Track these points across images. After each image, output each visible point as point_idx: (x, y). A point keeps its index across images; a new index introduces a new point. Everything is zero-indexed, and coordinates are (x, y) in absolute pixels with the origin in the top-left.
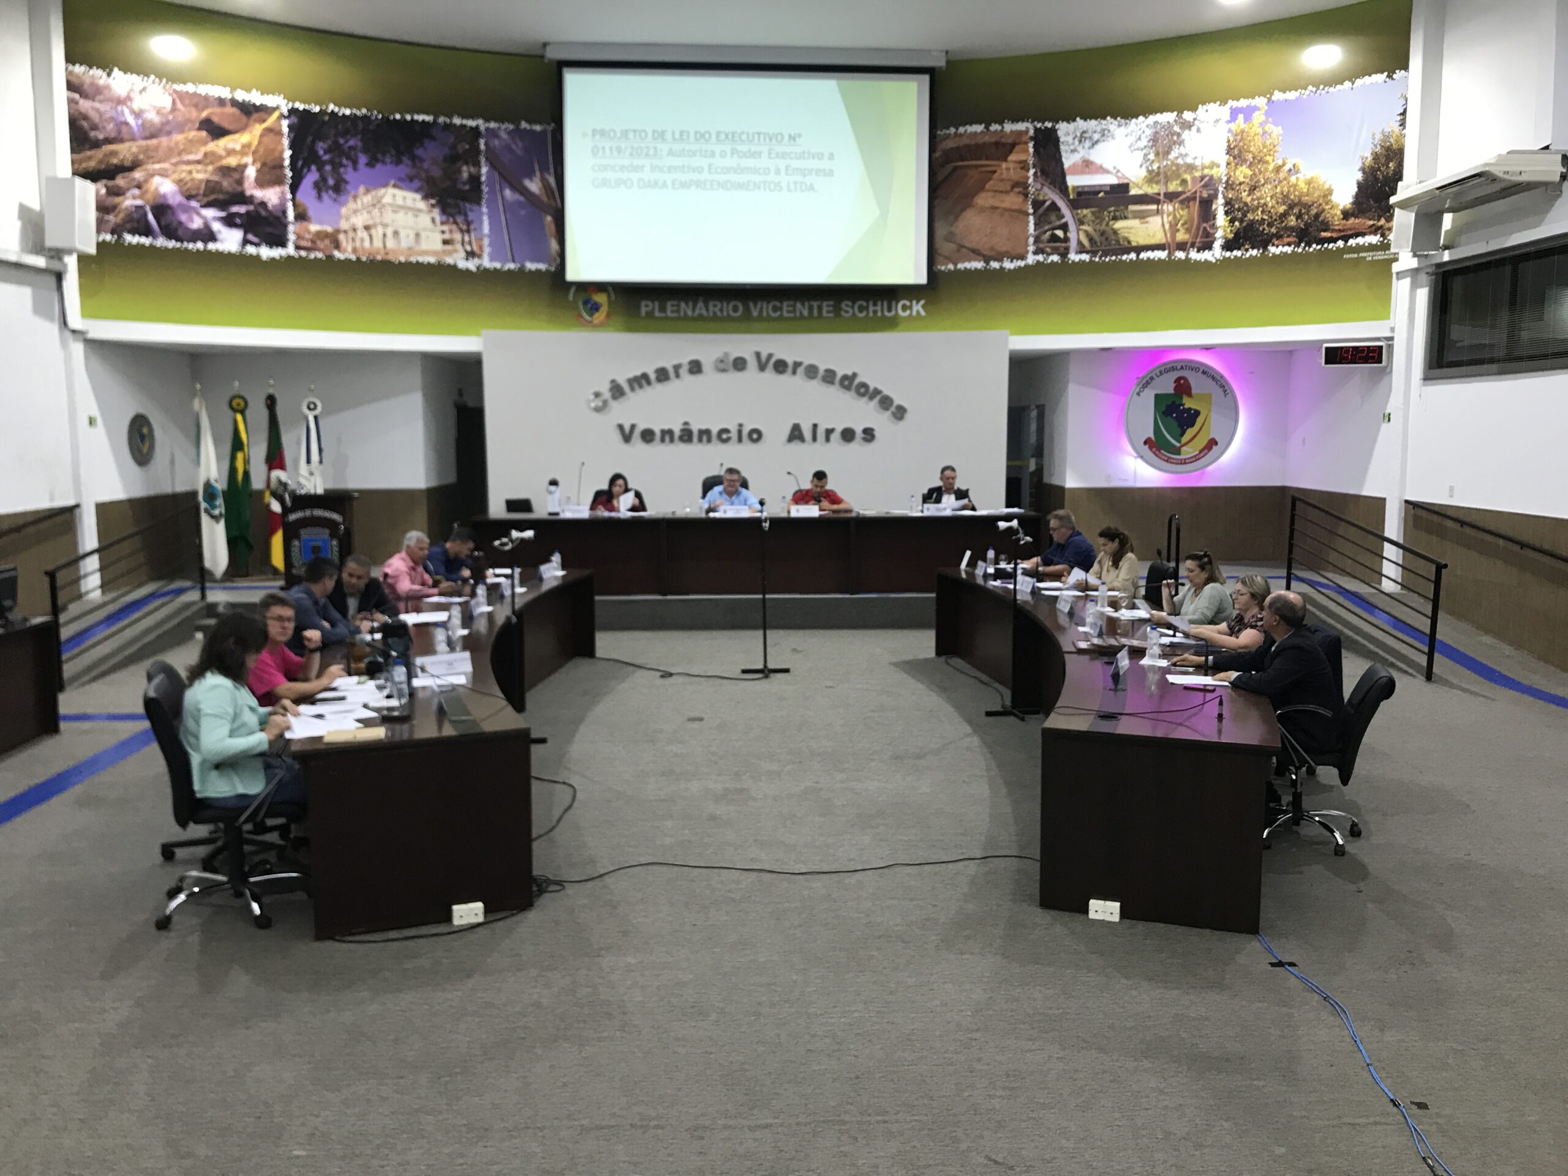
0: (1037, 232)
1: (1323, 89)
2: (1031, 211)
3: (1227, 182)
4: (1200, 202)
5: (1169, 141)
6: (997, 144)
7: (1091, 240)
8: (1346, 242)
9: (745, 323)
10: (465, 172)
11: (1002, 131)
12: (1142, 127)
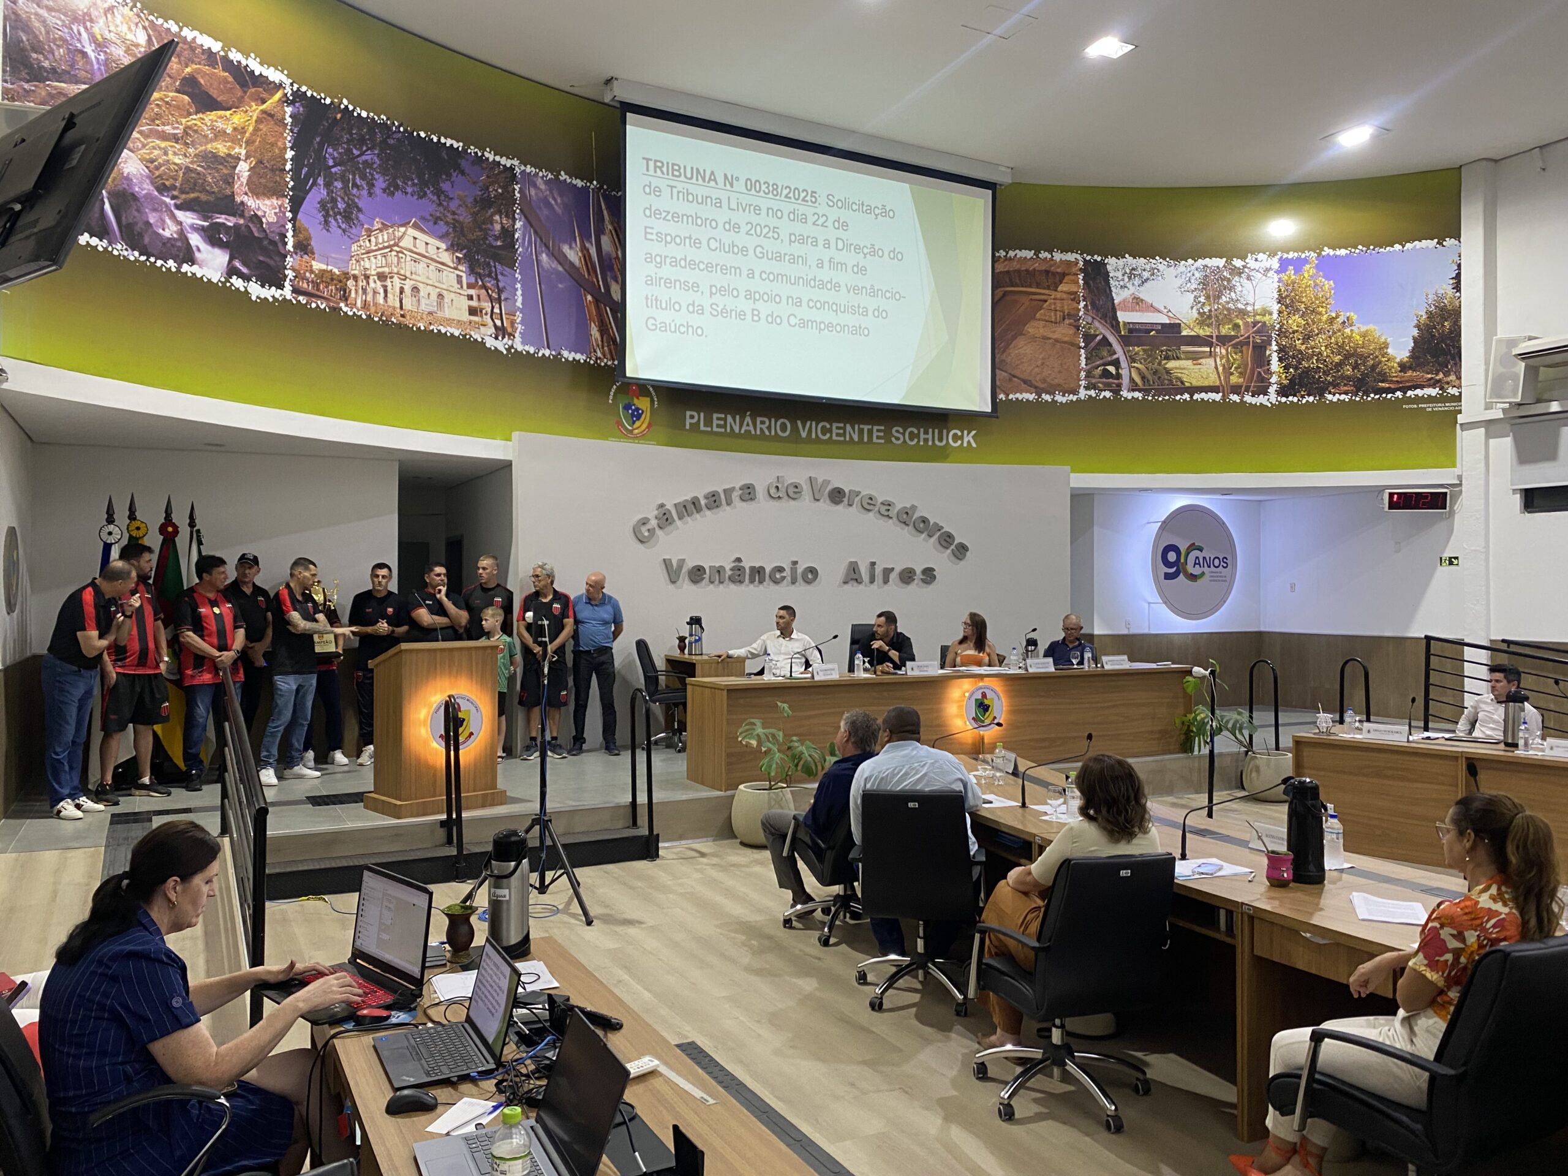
0: (1088, 367)
1: (1374, 249)
2: (1082, 345)
3: (1280, 329)
4: (1254, 347)
5: (1220, 286)
6: (1047, 272)
7: (1143, 378)
8: (1405, 393)
9: (794, 445)
10: (498, 223)
11: (1051, 259)
12: (1192, 269)
